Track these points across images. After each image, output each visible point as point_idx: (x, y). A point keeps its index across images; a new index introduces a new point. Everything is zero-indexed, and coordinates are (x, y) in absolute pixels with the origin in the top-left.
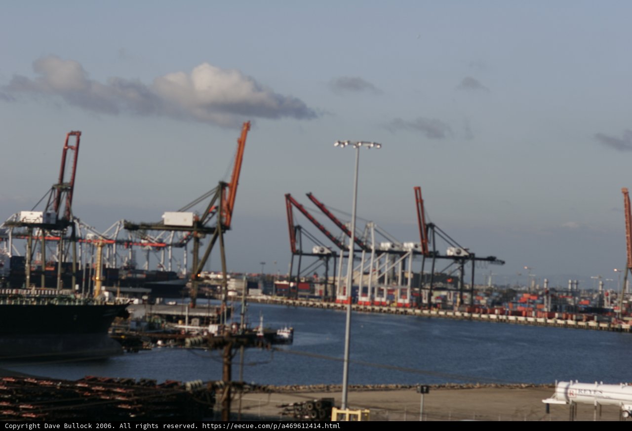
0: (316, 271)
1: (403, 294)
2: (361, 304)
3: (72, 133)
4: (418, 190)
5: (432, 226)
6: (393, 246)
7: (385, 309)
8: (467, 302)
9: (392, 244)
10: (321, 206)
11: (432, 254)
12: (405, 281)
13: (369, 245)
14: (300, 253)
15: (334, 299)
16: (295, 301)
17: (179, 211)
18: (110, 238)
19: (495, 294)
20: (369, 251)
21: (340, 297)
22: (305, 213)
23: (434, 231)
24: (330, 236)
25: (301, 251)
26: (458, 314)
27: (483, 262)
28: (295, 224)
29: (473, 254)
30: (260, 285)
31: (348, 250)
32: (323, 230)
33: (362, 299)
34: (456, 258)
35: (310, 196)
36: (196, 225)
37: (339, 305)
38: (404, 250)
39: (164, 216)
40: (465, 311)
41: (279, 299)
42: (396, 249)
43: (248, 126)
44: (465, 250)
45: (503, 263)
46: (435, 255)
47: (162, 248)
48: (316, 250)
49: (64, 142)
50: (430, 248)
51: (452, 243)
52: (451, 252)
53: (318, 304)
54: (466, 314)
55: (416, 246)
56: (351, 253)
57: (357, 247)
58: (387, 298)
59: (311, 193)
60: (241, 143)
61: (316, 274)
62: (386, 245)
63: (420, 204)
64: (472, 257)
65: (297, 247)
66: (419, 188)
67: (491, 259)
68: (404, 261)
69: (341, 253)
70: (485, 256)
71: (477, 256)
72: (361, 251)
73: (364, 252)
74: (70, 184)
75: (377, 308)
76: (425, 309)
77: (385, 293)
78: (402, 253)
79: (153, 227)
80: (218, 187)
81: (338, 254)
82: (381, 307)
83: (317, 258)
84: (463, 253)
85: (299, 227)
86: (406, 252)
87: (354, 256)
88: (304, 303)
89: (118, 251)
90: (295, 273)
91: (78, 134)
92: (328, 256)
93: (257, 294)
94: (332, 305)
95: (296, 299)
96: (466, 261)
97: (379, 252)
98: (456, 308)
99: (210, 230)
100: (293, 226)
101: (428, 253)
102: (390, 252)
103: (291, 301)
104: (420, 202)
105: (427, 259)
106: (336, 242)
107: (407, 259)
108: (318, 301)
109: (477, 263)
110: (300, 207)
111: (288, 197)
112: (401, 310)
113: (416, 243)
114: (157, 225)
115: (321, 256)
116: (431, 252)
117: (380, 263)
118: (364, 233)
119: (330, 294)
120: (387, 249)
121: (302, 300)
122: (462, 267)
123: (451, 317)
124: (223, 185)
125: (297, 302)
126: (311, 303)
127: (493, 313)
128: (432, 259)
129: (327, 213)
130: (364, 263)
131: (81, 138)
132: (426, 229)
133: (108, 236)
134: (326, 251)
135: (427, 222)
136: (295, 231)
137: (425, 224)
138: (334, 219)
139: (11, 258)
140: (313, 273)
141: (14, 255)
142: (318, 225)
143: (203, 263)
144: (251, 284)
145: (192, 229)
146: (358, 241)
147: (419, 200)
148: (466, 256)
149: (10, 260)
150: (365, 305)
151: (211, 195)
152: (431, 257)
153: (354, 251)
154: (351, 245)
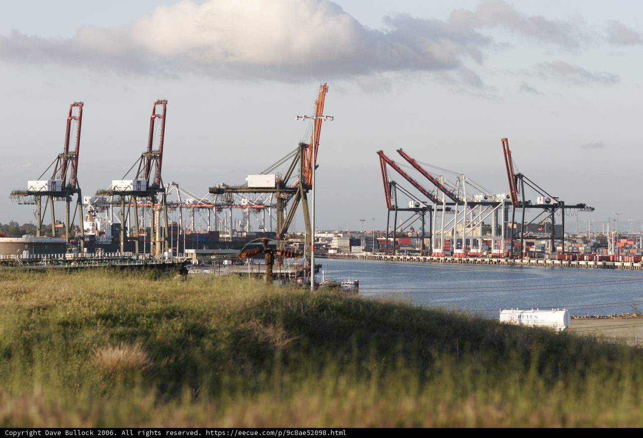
0: (411, 225)
2: (456, 256)
3: (159, 102)
4: (505, 142)
5: (520, 176)
6: (485, 198)
7: (479, 260)
8: (559, 248)
9: (484, 195)
10: (412, 162)
11: (521, 204)
12: (498, 232)
13: (461, 197)
14: (396, 209)
15: (430, 253)
16: (392, 256)
17: (262, 173)
18: (209, 202)
19: (594, 241)
20: (461, 203)
21: (435, 251)
22: (398, 169)
23: (523, 181)
24: (423, 191)
25: (397, 207)
26: (549, 262)
27: (572, 209)
28: (390, 180)
29: (563, 202)
30: (363, 242)
31: (442, 204)
32: (416, 185)
33: (456, 251)
34: (546, 207)
35: (400, 152)
36: (277, 186)
37: (435, 258)
38: (498, 201)
39: (247, 179)
40: (555, 259)
41: (378, 255)
42: (489, 200)
43: (325, 89)
44: (554, 198)
45: (593, 209)
46: (527, 205)
47: (262, 210)
48: (411, 205)
49: (152, 111)
50: (520, 199)
52: (540, 201)
53: (415, 258)
54: (557, 262)
55: (508, 197)
56: (444, 207)
57: (450, 201)
58: (483, 250)
59: (401, 149)
60: (320, 105)
61: (412, 229)
62: (479, 198)
63: (507, 155)
64: (561, 205)
65: (393, 203)
66: (506, 140)
67: (581, 206)
68: (497, 211)
69: (434, 206)
71: (566, 204)
72: (454, 204)
73: (457, 204)
74: (159, 151)
75: (471, 259)
76: (518, 259)
77: (480, 243)
78: (495, 204)
79: (238, 190)
80: (299, 148)
81: (432, 208)
82: (475, 258)
83: (414, 213)
84: (553, 202)
85: (394, 183)
86: (499, 203)
87: (448, 210)
88: (402, 257)
89: (217, 214)
90: (391, 229)
91: (164, 103)
92: (424, 210)
93: (358, 251)
94: (428, 258)
95: (394, 254)
96: (555, 209)
97: (472, 205)
98: (547, 256)
99: (293, 191)
100: (388, 183)
101: (517, 203)
102: (484, 204)
103: (389, 257)
104: (507, 153)
105: (516, 209)
106: (429, 196)
107: (499, 210)
108: (416, 256)
109: (567, 210)
110: (392, 164)
111: (380, 153)
112: (495, 260)
113: (506, 194)
114: (241, 187)
115: (416, 210)
116: (520, 202)
117: (474, 215)
118: (456, 186)
119: (428, 248)
120: (480, 201)
121: (400, 255)
122: (553, 215)
123: (542, 265)
124: (303, 147)
125: (395, 257)
126: (408, 257)
127: (583, 260)
128: (522, 209)
129: (418, 168)
130: (457, 216)
131: (167, 106)
132: (515, 179)
133: (207, 200)
134: (422, 206)
135: (516, 173)
136: (389, 187)
137: (513, 175)
138: (425, 174)
139: (112, 226)
140: (409, 227)
141: (115, 222)
142: (411, 181)
143: (289, 223)
144: (354, 242)
145: (275, 190)
146: (450, 195)
147: (507, 152)
148: (556, 204)
149: (111, 227)
150: (459, 257)
151: (292, 156)
152: (521, 206)
153: (447, 204)
154: (443, 198)
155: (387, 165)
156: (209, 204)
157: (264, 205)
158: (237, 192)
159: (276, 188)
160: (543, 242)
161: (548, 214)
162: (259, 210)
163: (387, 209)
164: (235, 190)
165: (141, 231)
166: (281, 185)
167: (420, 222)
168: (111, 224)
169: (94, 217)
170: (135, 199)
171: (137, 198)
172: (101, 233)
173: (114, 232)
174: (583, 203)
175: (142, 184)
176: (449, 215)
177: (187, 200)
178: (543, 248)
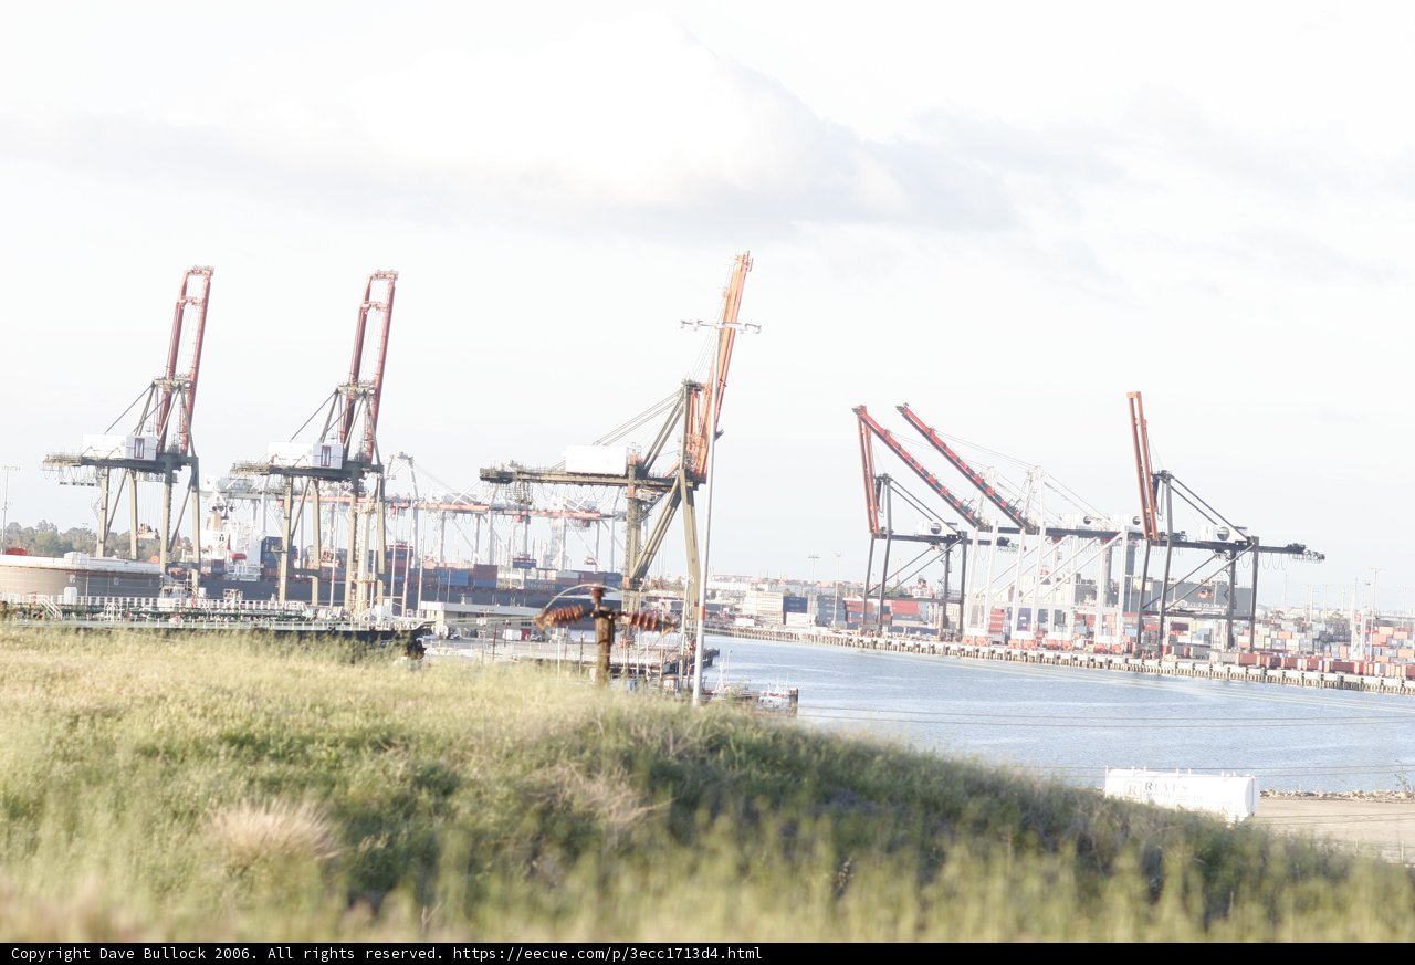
0: (920, 573)
1: (1109, 625)
2: (1014, 646)
3: (379, 276)
4: (1135, 399)
5: (1165, 476)
6: (1086, 521)
7: (1065, 656)
8: (1243, 640)
9: (1084, 516)
10: (928, 434)
11: (1165, 538)
12: (1112, 598)
13: (1032, 517)
14: (889, 536)
15: (958, 636)
16: (875, 639)
17: (599, 443)
18: (479, 500)
19: (1320, 626)
20: (1032, 530)
21: (969, 631)
22: (897, 449)
23: (1170, 488)
24: (949, 499)
25: (891, 531)
26: (1218, 668)
27: (1277, 555)
28: (878, 472)
29: (1256, 539)
30: (813, 605)
31: (989, 529)
32: (935, 485)
33: (1016, 635)
34: (1218, 547)
35: (904, 411)
36: (631, 473)
37: (969, 648)
38: (1113, 529)
39: (564, 453)
40: (1233, 663)
41: (844, 634)
42: (1094, 526)
43: (746, 264)
44: (1237, 529)
45: (1322, 557)
46: (1177, 541)
47: (593, 524)
48: (923, 529)
49: (363, 294)
52: (1206, 533)
53: (924, 645)
54: (1236, 669)
55: (1136, 522)
56: (994, 536)
57: (1010, 524)
58: (1075, 635)
59: (906, 404)
60: (733, 299)
61: (923, 581)
62: (1073, 522)
63: (1139, 428)
64: (1251, 545)
65: (882, 522)
66: (1139, 395)
67: (1296, 549)
68: (1109, 551)
69: (973, 533)
71: (1262, 543)
72: (1016, 531)
73: (1022, 531)
74: (374, 383)
75: (1049, 654)
76: (1151, 658)
77: (1070, 620)
78: (1107, 536)
79: (542, 478)
80: (682, 390)
81: (969, 537)
82: (1057, 653)
83: (927, 545)
84: (1234, 537)
85: (886, 479)
86: (1115, 534)
87: (1002, 542)
88: (895, 642)
90: (876, 580)
91: (392, 277)
92: (950, 540)
93: (800, 622)
94: (954, 646)
95: (879, 635)
96: (1239, 553)
97: (1056, 534)
98: (1214, 656)
99: (664, 484)
100: (873, 477)
101: (1154, 535)
102: (1081, 533)
103: (867, 640)
104: (1139, 426)
105: (1153, 548)
106: (963, 511)
107: (1114, 549)
108: (927, 640)
109: (1263, 556)
110: (884, 436)
111: (861, 412)
112: (1100, 658)
113: (1133, 515)
114: (551, 472)
115: (933, 539)
116: (1162, 534)
117: (1058, 558)
118: (1023, 491)
119: (954, 625)
120: (1073, 528)
121: (892, 637)
122: (1233, 564)
123: (1203, 674)
124: (692, 388)
125: (881, 641)
126: (910, 643)
127: (1295, 668)
128: (1165, 549)
129: (941, 448)
130: (1022, 558)
131: (397, 284)
132: (1154, 483)
133: (475, 496)
134: (945, 532)
135: (1156, 469)
136: (877, 486)
137: (1149, 474)
138: (955, 461)
139: (264, 543)
140: (916, 578)
141: (268, 535)
142: (924, 475)
143: (651, 554)
144: (793, 604)
145: (624, 481)
146: (1009, 510)
147: (1138, 422)
148: (1241, 542)
149: (260, 545)
150: (1022, 647)
151: (667, 407)
152: (1163, 543)
153: (1001, 530)
154: (994, 516)
155: (874, 437)
156: (479, 504)
157: (597, 512)
158: (541, 481)
159: (626, 476)
160: (1209, 624)
161: (1222, 562)
162: (587, 522)
163: (870, 535)
164: (535, 477)
165: (324, 556)
166: (640, 471)
168: (261, 538)
169: (224, 521)
170: (317, 484)
171: (321, 483)
172: (238, 557)
173: (267, 556)
174: (1300, 542)
175: (333, 452)
177: (431, 493)
178: (1208, 638)
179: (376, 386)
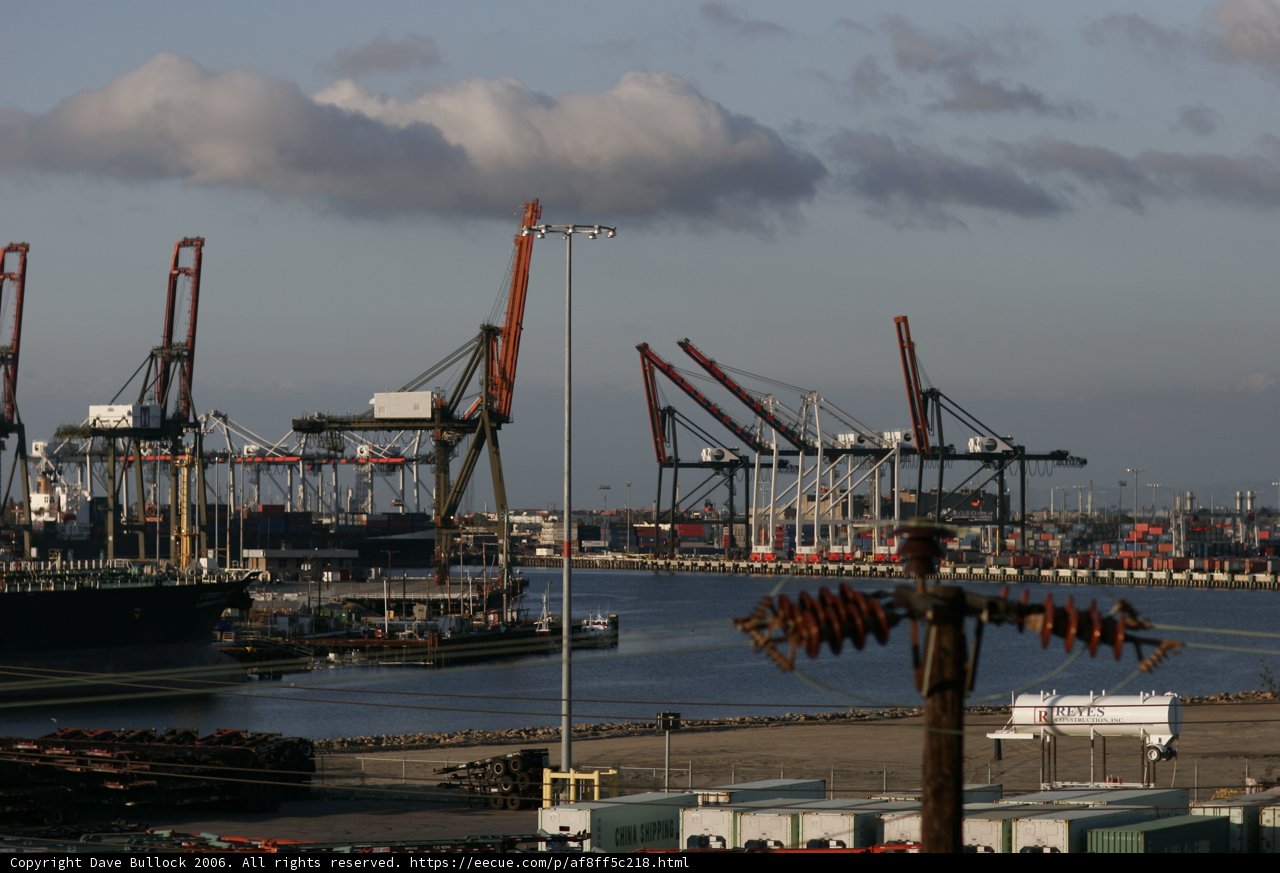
0: (707, 497)
1: (887, 537)
2: (800, 560)
3: (186, 243)
4: (902, 323)
5: (934, 394)
6: (860, 440)
7: (848, 567)
8: (1015, 544)
9: (858, 435)
10: (709, 366)
11: (937, 452)
12: (888, 510)
13: (810, 439)
14: (674, 463)
15: (746, 553)
16: (668, 561)
17: (404, 389)
18: (290, 451)
19: (1079, 527)
20: (811, 451)
21: (759, 550)
22: (679, 382)
23: (939, 405)
24: (731, 426)
25: (677, 460)
26: (994, 570)
27: (1042, 463)
28: (662, 405)
29: (1022, 448)
30: (605, 531)
31: (770, 452)
32: (717, 414)
33: (802, 550)
34: (986, 457)
35: (685, 346)
36: (436, 416)
37: (757, 565)
38: (885, 446)
40: (1008, 566)
41: (637, 558)
42: (867, 444)
43: (534, 212)
44: (1004, 440)
45: (1084, 462)
46: (946, 454)
47: (398, 467)
48: (706, 456)
49: (172, 261)
50: (933, 440)
51: (976, 426)
52: (974, 445)
53: (715, 564)
54: (1011, 571)
55: (907, 438)
56: (774, 459)
57: (789, 446)
58: (855, 547)
59: (687, 340)
60: (525, 246)
61: (708, 504)
62: (848, 439)
63: (907, 350)
64: (1019, 454)
65: (669, 452)
66: (905, 319)
67: (1059, 456)
68: (884, 467)
69: (755, 458)
70: (1046, 451)
71: (1028, 451)
72: (795, 453)
73: (802, 454)
74: (187, 344)
75: (832, 567)
77: (850, 535)
78: (879, 453)
79: (353, 425)
80: (481, 335)
81: (751, 461)
82: (841, 565)
83: (711, 471)
84: (1001, 447)
85: (670, 411)
86: (888, 450)
87: (782, 465)
88: (688, 563)
90: (666, 506)
91: (198, 244)
92: (733, 465)
93: (596, 550)
94: (743, 564)
95: (672, 557)
96: (1007, 462)
97: (832, 454)
98: (991, 560)
99: (468, 425)
100: (658, 410)
101: (926, 450)
102: (856, 451)
103: (661, 562)
104: (907, 347)
105: (926, 463)
106: (745, 436)
108: (717, 560)
109: (1031, 465)
110: (668, 370)
111: (643, 349)
112: (882, 568)
113: (905, 432)
114: (360, 420)
115: (717, 465)
116: (934, 448)
117: (836, 476)
118: (800, 415)
119: (741, 544)
120: (848, 447)
121: (683, 559)
122: (1001, 474)
123: (980, 577)
124: (490, 333)
125: (674, 563)
126: (701, 563)
127: (1066, 566)
128: (936, 463)
129: (722, 379)
130: (802, 478)
131: (204, 250)
132: (924, 401)
134: (728, 457)
135: (924, 387)
136: (662, 418)
137: (919, 392)
138: (736, 390)
139: (92, 502)
140: (703, 501)
141: (96, 495)
142: (706, 405)
143: (460, 492)
144: (588, 532)
145: (432, 425)
146: (786, 433)
147: (905, 344)
148: (1008, 452)
149: (88, 505)
150: (808, 562)
151: (467, 353)
152: (935, 457)
153: (781, 453)
154: (774, 441)
155: (658, 373)
156: (291, 455)
157: (402, 457)
158: (352, 429)
159: (432, 419)
160: (976, 530)
161: (991, 472)
162: (391, 468)
163: (657, 465)
164: (345, 425)
165: (152, 511)
166: (443, 413)
167: (724, 491)
168: (89, 499)
169: (53, 484)
170: (138, 444)
172: (68, 518)
173: (95, 515)
174: (1063, 448)
175: (152, 413)
176: (786, 476)
177: (246, 448)
178: (976, 542)
179: (189, 347)
